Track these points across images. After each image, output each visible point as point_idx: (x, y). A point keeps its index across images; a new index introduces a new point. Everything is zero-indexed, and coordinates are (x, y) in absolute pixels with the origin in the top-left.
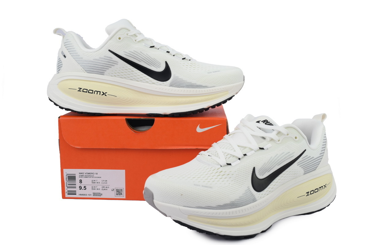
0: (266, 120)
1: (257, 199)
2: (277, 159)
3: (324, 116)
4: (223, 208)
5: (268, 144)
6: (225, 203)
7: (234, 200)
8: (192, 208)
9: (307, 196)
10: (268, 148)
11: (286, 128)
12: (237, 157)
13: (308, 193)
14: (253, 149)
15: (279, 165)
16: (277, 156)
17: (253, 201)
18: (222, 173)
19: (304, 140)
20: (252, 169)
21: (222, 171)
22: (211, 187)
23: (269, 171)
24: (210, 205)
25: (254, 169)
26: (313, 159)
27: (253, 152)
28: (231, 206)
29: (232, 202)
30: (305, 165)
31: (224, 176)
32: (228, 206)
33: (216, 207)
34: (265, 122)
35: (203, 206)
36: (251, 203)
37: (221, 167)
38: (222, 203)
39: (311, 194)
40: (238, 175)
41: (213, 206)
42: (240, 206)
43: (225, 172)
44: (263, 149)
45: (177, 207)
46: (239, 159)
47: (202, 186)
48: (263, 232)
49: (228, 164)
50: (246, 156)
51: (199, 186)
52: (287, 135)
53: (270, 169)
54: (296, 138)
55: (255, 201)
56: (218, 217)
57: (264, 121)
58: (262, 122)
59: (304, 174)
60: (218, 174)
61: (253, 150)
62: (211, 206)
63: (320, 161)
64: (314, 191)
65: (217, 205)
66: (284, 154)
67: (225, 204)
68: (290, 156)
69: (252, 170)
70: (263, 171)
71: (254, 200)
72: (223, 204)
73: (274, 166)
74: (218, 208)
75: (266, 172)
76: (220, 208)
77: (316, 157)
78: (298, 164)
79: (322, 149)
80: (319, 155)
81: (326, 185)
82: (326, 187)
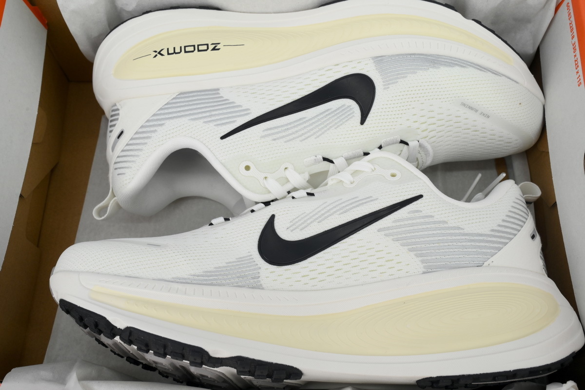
1: (372, 61)
7: (429, 70)
9: (219, 44)
12: (384, 152)
13: (214, 49)
15: (304, 118)
17: (382, 60)
20: (366, 123)
28: (439, 61)
29: (435, 68)
30: (224, 107)
32: (444, 62)
33: (470, 66)
39: (207, 45)
46: (380, 147)
54: (247, 168)
55: (377, 57)
64: (197, 48)
69: (368, 119)
71: (379, 60)
73: (316, 119)
74: (464, 64)
75: (335, 111)
76: (461, 63)
77: (179, 119)
78: (248, 112)
79: (153, 135)
80: (168, 122)
81: (156, 55)
82: (156, 52)
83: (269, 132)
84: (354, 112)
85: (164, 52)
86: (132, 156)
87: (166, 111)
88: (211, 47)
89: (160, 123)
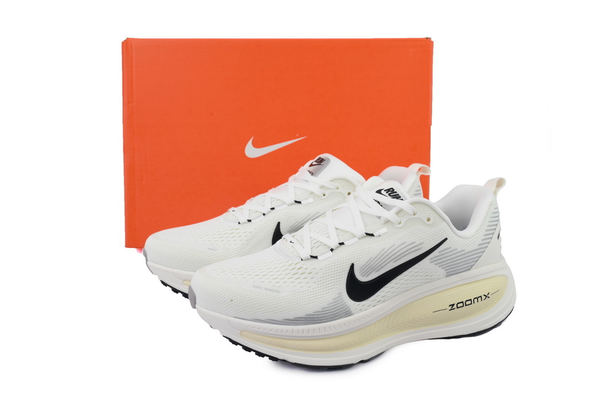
0: (392, 188)
1: (353, 312)
2: (393, 253)
3: (500, 183)
4: (292, 323)
5: (383, 227)
6: (297, 316)
7: (312, 313)
8: (247, 320)
9: (450, 310)
10: (381, 234)
11: (411, 204)
12: (329, 247)
13: (453, 305)
14: (356, 235)
15: (395, 262)
16: (393, 248)
17: (346, 314)
18: (301, 271)
19: (444, 222)
20: (349, 266)
21: (301, 268)
22: (278, 292)
23: (378, 270)
24: (272, 318)
25: (352, 266)
26: (464, 252)
27: (356, 239)
28: (306, 320)
29: (308, 315)
30: (445, 263)
31: (304, 276)
32: (302, 321)
33: (282, 322)
34: (390, 192)
35: (263, 318)
36: (341, 318)
37: (302, 261)
38: (291, 317)
39: (458, 308)
40: (324, 275)
41: (277, 319)
42: (322, 321)
43: (306, 269)
44: (372, 235)
45: (225, 317)
46: (332, 250)
47: (266, 289)
48: (363, 362)
49: (312, 257)
50: (343, 246)
51: (261, 288)
52: (414, 214)
53: (379, 268)
54: (429, 220)
55: (349, 316)
56: (285, 336)
57: (388, 191)
58: (385, 191)
59: (447, 276)
60: (294, 271)
61: (356, 237)
62: (275, 319)
63: (480, 257)
64: (464, 304)
65: (284, 318)
66: (404, 245)
67: (297, 318)
68: (416, 248)
69: (349, 268)
70: (367, 270)
71: (348, 314)
72: (294, 317)
73: (386, 262)
74: (286, 322)
75: (373, 271)
76: (288, 322)
77: (471, 250)
78: (431, 261)
79: (484, 237)
80: (477, 247)
81: (488, 294)
82: (489, 297)
83: (418, 247)
84: (360, 272)
85: (484, 297)
86: (493, 222)
87: (477, 255)
88: (455, 306)
89: (481, 246)
